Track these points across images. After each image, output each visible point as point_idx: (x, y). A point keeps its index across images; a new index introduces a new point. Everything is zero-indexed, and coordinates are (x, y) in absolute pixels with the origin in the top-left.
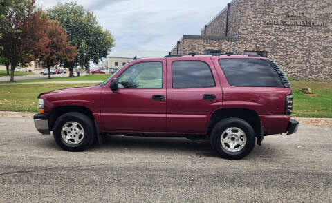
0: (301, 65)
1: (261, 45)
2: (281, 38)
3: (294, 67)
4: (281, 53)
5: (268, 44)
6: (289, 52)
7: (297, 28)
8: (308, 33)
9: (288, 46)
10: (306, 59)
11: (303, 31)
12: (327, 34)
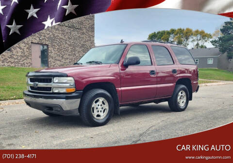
0: (71, 57)
1: (43, 39)
2: (56, 35)
3: (67, 59)
4: (58, 47)
5: (48, 38)
6: (62, 46)
7: (66, 28)
8: (73, 33)
9: (61, 42)
10: (73, 53)
11: (69, 31)
12: (83, 36)
